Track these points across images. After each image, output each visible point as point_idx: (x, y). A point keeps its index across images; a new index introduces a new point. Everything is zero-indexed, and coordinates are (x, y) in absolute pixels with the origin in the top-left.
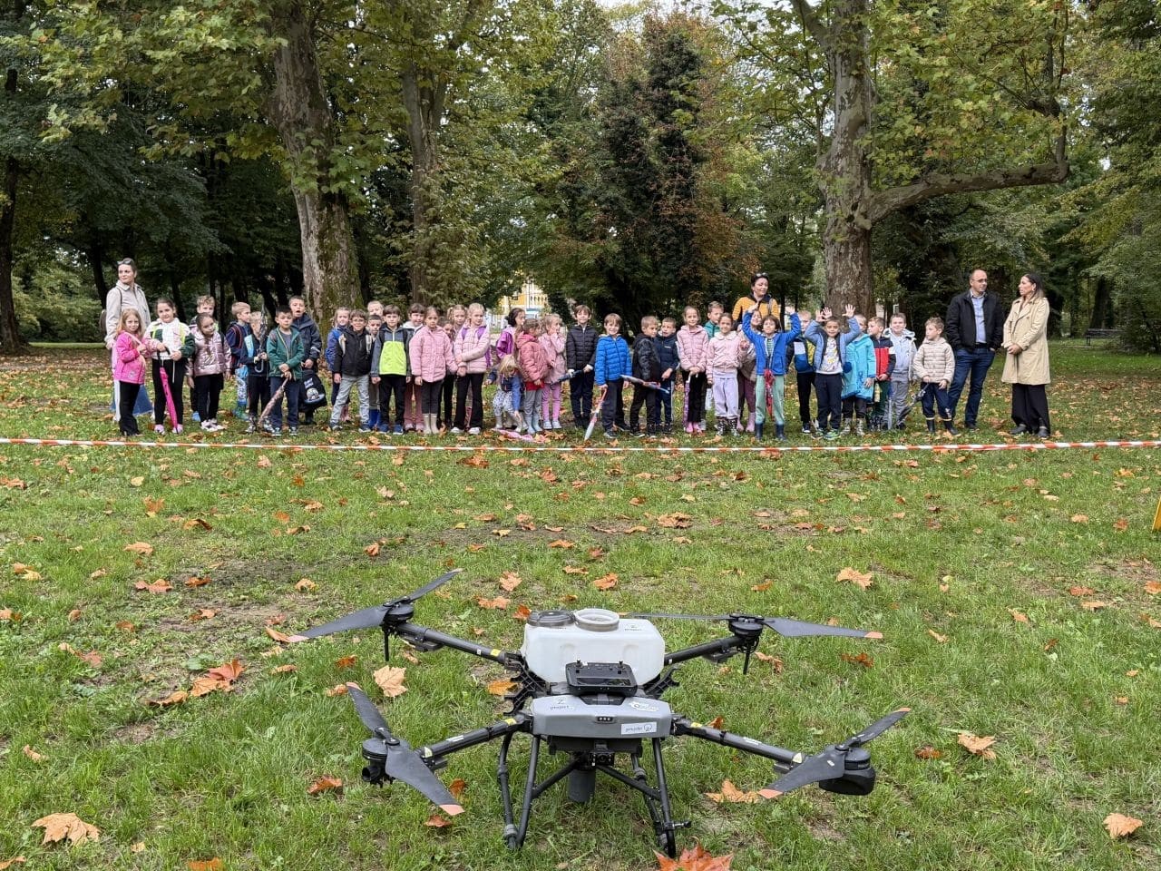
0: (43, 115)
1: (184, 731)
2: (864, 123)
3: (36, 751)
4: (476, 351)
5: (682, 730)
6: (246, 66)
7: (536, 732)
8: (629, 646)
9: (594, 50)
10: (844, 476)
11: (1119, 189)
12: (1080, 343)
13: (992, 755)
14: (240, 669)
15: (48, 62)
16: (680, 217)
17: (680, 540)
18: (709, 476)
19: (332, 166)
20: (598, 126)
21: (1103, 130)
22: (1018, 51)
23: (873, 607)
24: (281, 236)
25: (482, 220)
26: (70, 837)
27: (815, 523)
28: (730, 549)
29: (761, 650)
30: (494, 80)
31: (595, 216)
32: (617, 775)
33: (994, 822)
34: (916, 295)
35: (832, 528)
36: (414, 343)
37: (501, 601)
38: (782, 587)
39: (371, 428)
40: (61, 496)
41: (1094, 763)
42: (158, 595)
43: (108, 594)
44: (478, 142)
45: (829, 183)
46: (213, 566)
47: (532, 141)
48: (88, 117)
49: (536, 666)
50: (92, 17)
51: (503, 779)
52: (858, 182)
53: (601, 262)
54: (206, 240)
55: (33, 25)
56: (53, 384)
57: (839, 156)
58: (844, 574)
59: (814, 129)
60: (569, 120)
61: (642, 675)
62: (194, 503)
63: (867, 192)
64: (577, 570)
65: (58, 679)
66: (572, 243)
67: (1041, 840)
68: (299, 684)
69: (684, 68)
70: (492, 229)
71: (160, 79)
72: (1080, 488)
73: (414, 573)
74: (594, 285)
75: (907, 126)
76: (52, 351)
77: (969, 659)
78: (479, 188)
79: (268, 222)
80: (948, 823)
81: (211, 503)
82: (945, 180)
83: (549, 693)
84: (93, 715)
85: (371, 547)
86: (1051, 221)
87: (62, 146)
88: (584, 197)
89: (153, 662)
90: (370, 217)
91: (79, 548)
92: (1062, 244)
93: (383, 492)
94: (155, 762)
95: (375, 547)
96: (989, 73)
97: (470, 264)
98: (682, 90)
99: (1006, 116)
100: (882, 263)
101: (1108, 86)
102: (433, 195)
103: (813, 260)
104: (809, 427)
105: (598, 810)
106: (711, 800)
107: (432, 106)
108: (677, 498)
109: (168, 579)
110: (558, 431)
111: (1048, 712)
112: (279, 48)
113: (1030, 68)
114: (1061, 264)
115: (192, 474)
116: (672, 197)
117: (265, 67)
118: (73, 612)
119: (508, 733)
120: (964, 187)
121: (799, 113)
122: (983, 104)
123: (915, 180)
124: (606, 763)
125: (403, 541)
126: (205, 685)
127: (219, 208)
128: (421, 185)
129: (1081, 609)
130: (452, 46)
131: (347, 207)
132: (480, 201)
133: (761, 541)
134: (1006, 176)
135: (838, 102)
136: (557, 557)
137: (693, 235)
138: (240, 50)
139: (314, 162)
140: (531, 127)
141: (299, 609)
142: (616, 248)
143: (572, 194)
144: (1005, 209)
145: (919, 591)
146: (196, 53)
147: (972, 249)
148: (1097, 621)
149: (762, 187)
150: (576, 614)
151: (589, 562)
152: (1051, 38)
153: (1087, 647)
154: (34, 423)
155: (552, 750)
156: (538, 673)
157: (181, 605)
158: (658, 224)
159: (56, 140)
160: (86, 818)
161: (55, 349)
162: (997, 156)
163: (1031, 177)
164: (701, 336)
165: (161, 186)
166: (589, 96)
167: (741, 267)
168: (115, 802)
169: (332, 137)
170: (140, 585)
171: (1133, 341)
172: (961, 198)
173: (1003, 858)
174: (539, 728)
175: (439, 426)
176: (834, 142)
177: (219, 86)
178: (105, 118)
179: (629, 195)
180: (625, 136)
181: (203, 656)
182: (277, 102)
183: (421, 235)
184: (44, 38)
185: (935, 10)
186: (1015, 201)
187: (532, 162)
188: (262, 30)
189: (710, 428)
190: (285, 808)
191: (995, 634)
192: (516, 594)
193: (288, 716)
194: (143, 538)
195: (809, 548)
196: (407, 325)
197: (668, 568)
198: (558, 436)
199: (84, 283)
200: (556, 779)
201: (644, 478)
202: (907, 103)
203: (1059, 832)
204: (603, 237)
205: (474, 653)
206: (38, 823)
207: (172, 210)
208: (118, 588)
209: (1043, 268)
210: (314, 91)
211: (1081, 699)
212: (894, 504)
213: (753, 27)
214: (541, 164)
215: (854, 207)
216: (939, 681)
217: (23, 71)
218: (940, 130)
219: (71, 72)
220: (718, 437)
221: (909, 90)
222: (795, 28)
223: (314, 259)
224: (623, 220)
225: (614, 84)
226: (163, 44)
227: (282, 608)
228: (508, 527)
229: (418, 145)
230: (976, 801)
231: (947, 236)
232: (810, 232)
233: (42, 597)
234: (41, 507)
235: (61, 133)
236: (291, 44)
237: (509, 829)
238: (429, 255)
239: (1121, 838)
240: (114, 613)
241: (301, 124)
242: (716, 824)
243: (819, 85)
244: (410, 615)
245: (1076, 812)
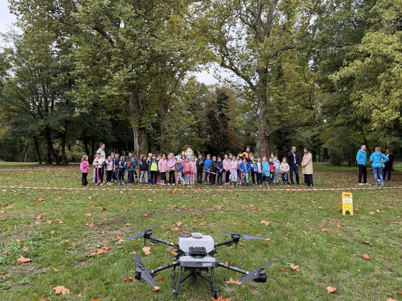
0: (74, 110)
1: (94, 263)
2: (267, 112)
3: (57, 269)
4: (172, 165)
5: (218, 265)
6: (122, 99)
7: (181, 265)
8: (205, 243)
9: (204, 95)
10: (263, 196)
11: (328, 127)
12: (321, 163)
13: (298, 270)
14: (109, 247)
15: (76, 98)
16: (224, 133)
17: (222, 212)
18: (230, 196)
19: (142, 121)
20: (204, 112)
21: (324, 113)
22: (303, 95)
23: (269, 230)
24: (130, 137)
25: (177, 133)
26: (62, 292)
27: (256, 208)
28: (234, 215)
29: (241, 242)
30: (181, 101)
31: (204, 133)
32: (202, 277)
33: (298, 289)
34: (280, 152)
35: (260, 210)
36: (159, 163)
37: (177, 229)
38: (247, 225)
39: (148, 184)
40: (71, 201)
41: (324, 272)
42: (91, 227)
43: (79, 227)
44: (177, 116)
45: (259, 125)
46: (106, 220)
47: (190, 115)
48: (84, 110)
49: (182, 248)
50: (86, 87)
51: (173, 277)
52: (266, 125)
53: (206, 143)
54: (112, 138)
55: (72, 89)
56: (73, 173)
57: (261, 119)
58: (262, 222)
59: (256, 113)
60: (198, 110)
61: (208, 250)
62: (103, 203)
63: (268, 127)
64: (196, 220)
65: (64, 249)
66: (199, 139)
67: (311, 294)
68: (124, 251)
69: (225, 99)
70: (180, 135)
71: (102, 102)
72: (321, 200)
73: (155, 221)
74: (204, 149)
75: (277, 112)
76: (74, 165)
77: (293, 244)
78: (177, 126)
79: (127, 134)
80: (287, 289)
81: (107, 203)
82: (286, 125)
83: (185, 255)
84: (72, 259)
85: (145, 215)
86: (312, 134)
87: (78, 117)
88: (202, 128)
89: (88, 245)
90: (151, 133)
91: (73, 215)
92: (315, 140)
93: (150, 200)
94: (86, 272)
95: (146, 215)
96: (296, 100)
97: (174, 144)
98: (224, 104)
99: (300, 110)
100: (273, 144)
101: (325, 103)
102: (166, 128)
103: (256, 143)
104: (255, 183)
105: (197, 286)
106: (227, 283)
107: (166, 108)
108: (222, 201)
109: (94, 223)
110: (194, 184)
111: (312, 258)
112: (130, 95)
113: (306, 99)
114: (316, 144)
115: (103, 196)
116: (222, 128)
117: (127, 99)
118: (70, 232)
119: (175, 265)
120: (291, 127)
121: (252, 109)
122: (295, 107)
123: (279, 125)
124: (199, 274)
125: (153, 213)
126: (100, 251)
127: (115, 131)
128: (163, 125)
129: (321, 231)
130: (171, 94)
131: (145, 131)
132: (177, 129)
133: (242, 213)
134: (301, 124)
135: (261, 107)
136: (191, 217)
137: (227, 137)
138: (121, 95)
139: (137, 120)
140: (189, 112)
141: (126, 231)
142: (209, 140)
143: (199, 127)
144: (301, 132)
145: (281, 226)
146: (110, 96)
147: (294, 141)
148: (325, 234)
149: (243, 126)
150: (192, 234)
151: (199, 218)
152: (311, 92)
153: (323, 241)
154: (66, 183)
155: (185, 270)
156: (182, 250)
157: (97, 230)
158: (219, 134)
159: (77, 116)
160: (67, 287)
161: (75, 164)
162: (299, 119)
163: (307, 124)
164: (229, 161)
165: (102, 126)
166: (203, 105)
167: (239, 145)
168: (75, 283)
169: (142, 115)
170: (87, 225)
171: (334, 163)
172: (291, 129)
173: (301, 299)
174: (182, 265)
175: (165, 183)
176: (260, 116)
177: (116, 103)
178: (89, 110)
179: (212, 128)
180: (211, 114)
181: (100, 244)
182: (129, 107)
183: (163, 137)
184: (75, 92)
185: (283, 86)
186: (304, 130)
187: (189, 120)
188: (126, 91)
189: (231, 184)
190: (117, 285)
191: (300, 238)
192: (180, 227)
193: (120, 260)
194: (89, 212)
195: (254, 215)
196: (157, 159)
197: (219, 220)
198: (194, 186)
199: (83, 148)
200: (187, 277)
201: (214, 197)
202: (277, 107)
203: (315, 291)
204: (206, 137)
205: (167, 244)
206: (54, 289)
207: (104, 132)
208: (82, 226)
209: (311, 145)
210: (138, 105)
211: (321, 255)
212: (275, 204)
213: (240, 90)
214: (192, 120)
215: (265, 131)
216: (286, 250)
217: (70, 100)
218: (285, 113)
219: (81, 100)
220: (233, 186)
221: (277, 104)
222: (250, 90)
223: (137, 143)
224: (211, 133)
225: (209, 102)
226: (103, 94)
227: (122, 231)
228: (180, 209)
229: (162, 116)
230: (294, 282)
231: (288, 138)
232: (255, 136)
233: (63, 228)
234: (66, 204)
235: (78, 114)
236: (133, 94)
237: (174, 291)
238: (165, 142)
239: (331, 293)
240: (80, 232)
241: (135, 112)
242: (228, 290)
243: (256, 103)
244: (151, 234)
245: (319, 286)
